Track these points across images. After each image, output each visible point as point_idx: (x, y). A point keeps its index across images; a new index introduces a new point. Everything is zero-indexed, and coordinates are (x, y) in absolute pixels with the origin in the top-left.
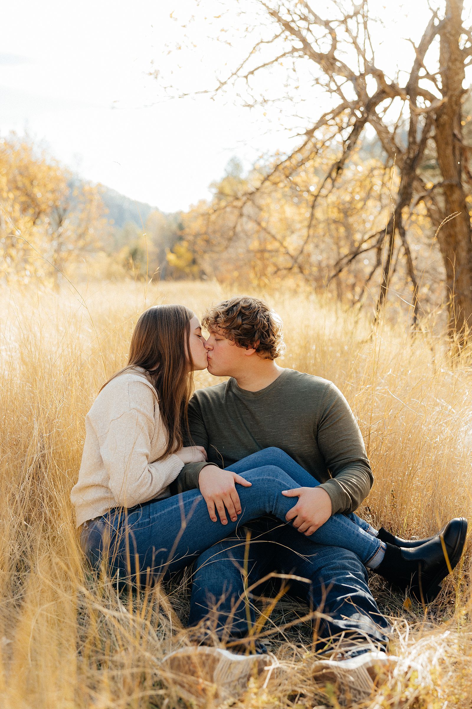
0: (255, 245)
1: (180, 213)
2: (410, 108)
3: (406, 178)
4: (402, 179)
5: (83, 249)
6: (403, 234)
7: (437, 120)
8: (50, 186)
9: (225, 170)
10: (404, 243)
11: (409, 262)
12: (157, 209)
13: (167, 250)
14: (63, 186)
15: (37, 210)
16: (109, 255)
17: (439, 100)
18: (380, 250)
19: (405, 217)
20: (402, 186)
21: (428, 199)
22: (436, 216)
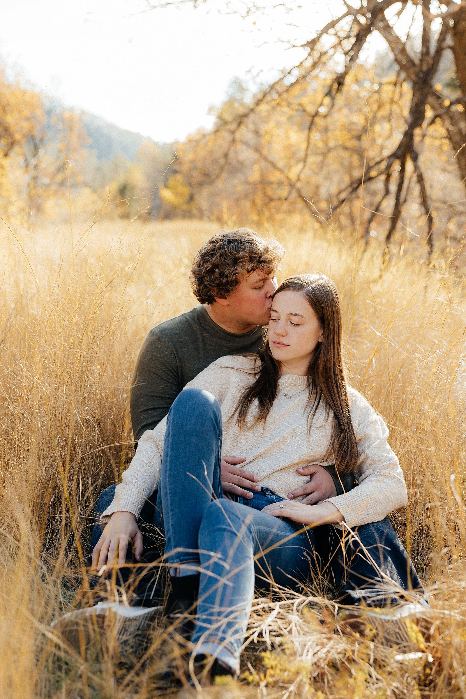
0: (255, 176)
1: (176, 143)
2: (423, 14)
3: (418, 94)
4: (414, 95)
5: (62, 184)
6: (415, 159)
7: (455, 27)
8: (26, 113)
9: (227, 93)
10: (416, 168)
11: (423, 191)
12: (149, 138)
13: (160, 184)
14: (39, 113)
15: (10, 141)
16: (94, 191)
17: (456, 4)
18: (389, 176)
19: (417, 139)
20: (414, 104)
21: (445, 117)
22: (457, 138)
